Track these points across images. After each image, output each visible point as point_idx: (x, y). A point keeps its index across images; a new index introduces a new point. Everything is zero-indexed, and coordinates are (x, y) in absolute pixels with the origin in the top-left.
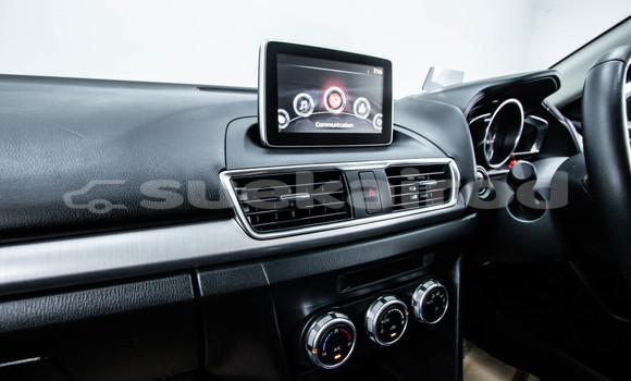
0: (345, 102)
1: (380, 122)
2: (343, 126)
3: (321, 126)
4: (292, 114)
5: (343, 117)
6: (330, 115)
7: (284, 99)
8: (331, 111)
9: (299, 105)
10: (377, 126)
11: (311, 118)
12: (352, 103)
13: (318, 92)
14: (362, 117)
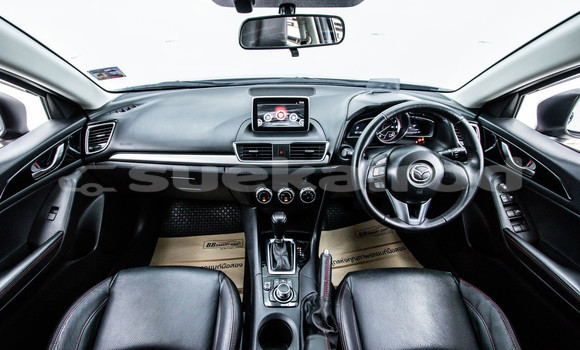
0: (285, 116)
1: (303, 123)
3: (274, 125)
4: (263, 121)
5: (284, 121)
6: (278, 121)
7: (260, 116)
8: (279, 119)
9: (266, 118)
11: (271, 122)
12: (289, 116)
13: (273, 113)
14: (294, 121)
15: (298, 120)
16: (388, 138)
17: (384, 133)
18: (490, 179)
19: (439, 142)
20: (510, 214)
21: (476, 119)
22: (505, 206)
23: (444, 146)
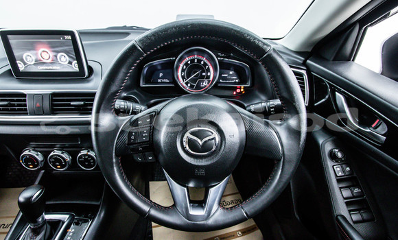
0: (51, 56)
1: (77, 65)
2: (54, 68)
3: (40, 69)
4: (25, 64)
5: (52, 63)
6: (44, 63)
7: (19, 56)
8: (44, 61)
9: (26, 59)
10: (75, 67)
11: (34, 64)
12: (56, 56)
13: (34, 52)
14: (64, 63)
15: (70, 63)
16: (198, 87)
17: (194, 81)
18: (321, 141)
19: (257, 93)
20: (347, 193)
21: (304, 64)
22: (339, 181)
23: (263, 98)
